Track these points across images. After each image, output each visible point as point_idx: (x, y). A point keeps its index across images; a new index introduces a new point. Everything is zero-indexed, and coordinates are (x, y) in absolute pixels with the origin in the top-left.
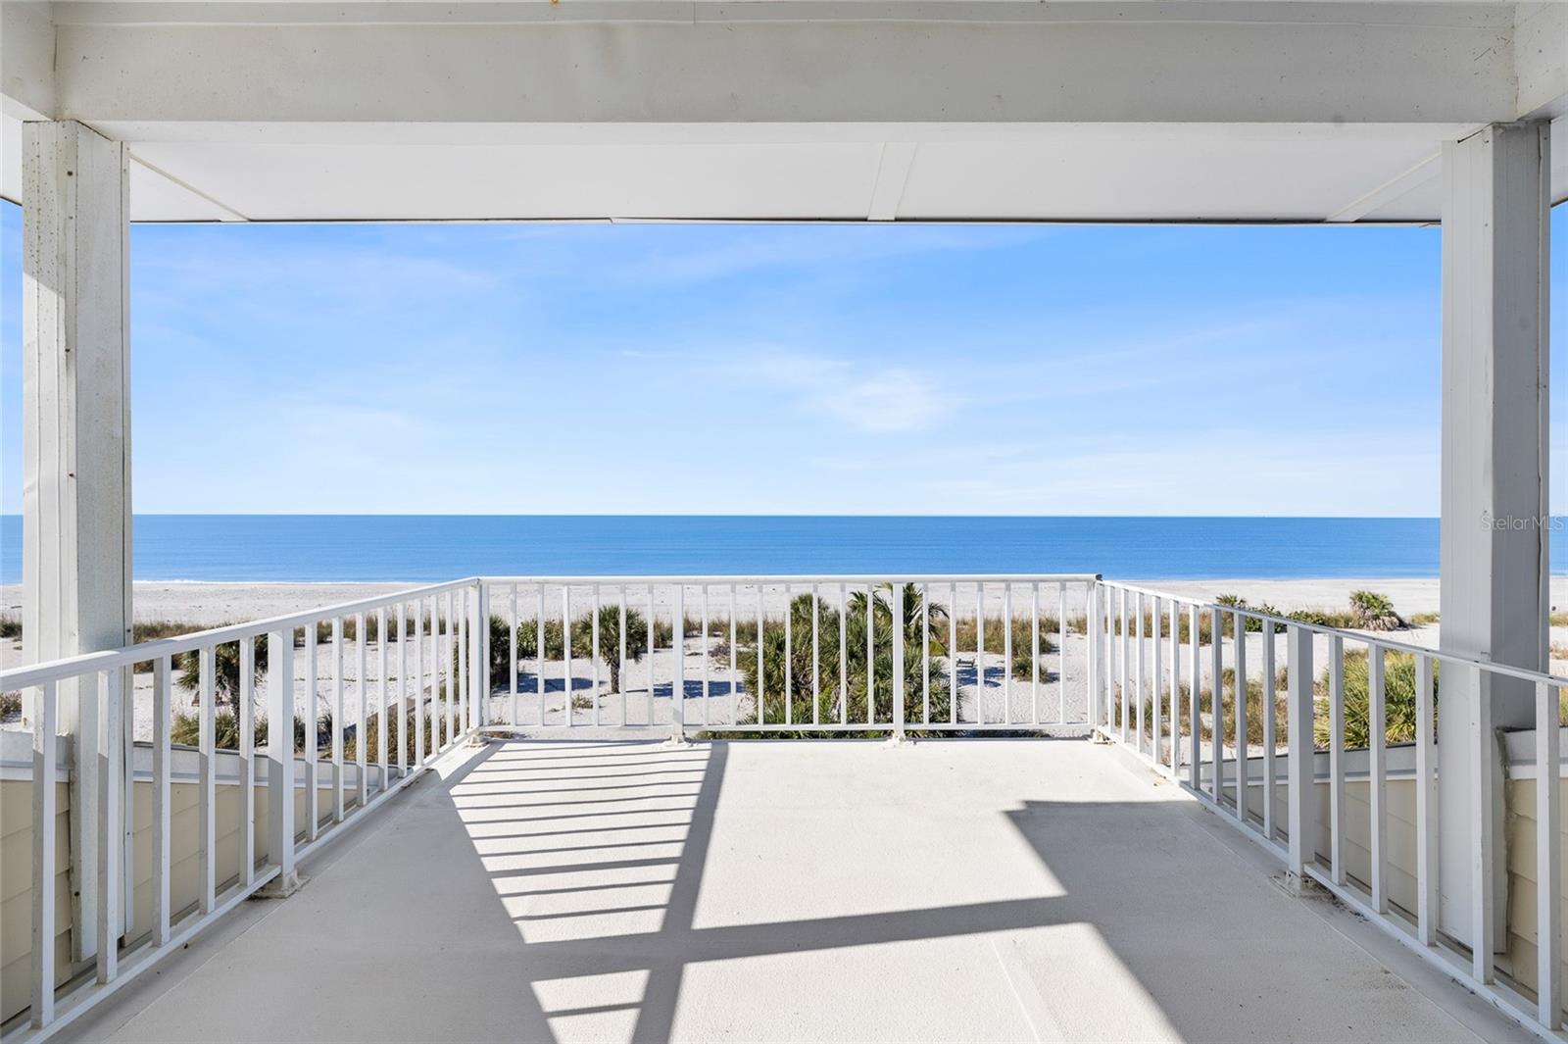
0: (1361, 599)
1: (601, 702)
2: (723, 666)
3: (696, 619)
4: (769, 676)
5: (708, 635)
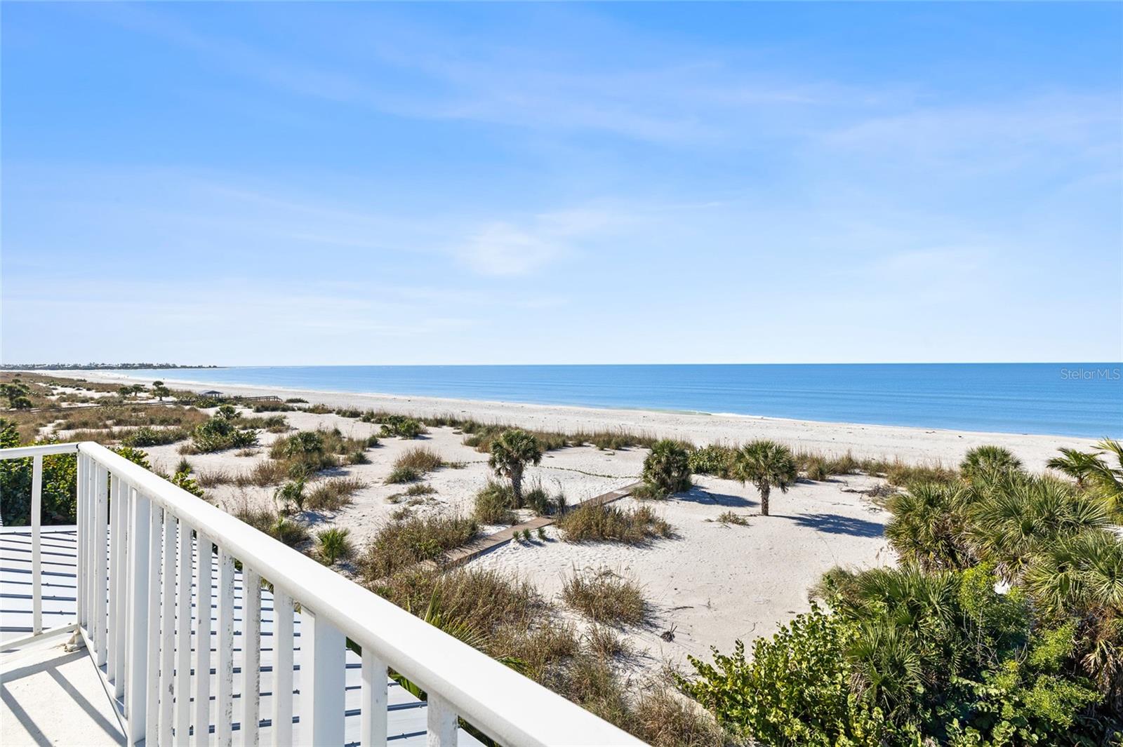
1: (750, 520)
2: (879, 508)
3: (859, 457)
4: (915, 531)
5: (870, 475)
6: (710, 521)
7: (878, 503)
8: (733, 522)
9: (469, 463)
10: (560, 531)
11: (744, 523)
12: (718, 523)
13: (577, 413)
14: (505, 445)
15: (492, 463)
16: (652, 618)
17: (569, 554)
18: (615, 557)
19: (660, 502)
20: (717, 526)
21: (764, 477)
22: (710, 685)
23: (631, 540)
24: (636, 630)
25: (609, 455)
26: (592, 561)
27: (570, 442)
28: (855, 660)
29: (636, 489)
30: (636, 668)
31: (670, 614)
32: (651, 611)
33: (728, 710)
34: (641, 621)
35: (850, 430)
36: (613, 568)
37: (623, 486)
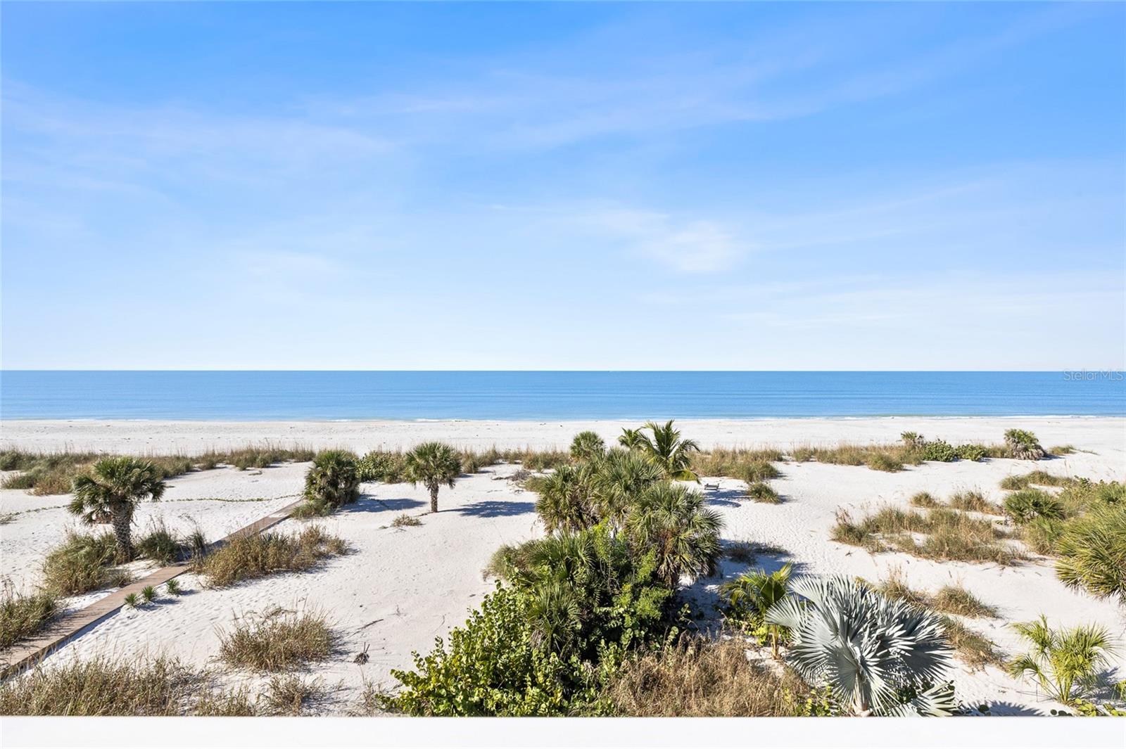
0: (1013, 435)
1: (422, 520)
2: (521, 489)
3: (501, 449)
4: (557, 503)
5: (510, 463)
6: (385, 528)
7: (520, 485)
8: (407, 524)
9: (17, 514)
10: (202, 578)
11: (417, 523)
12: (393, 528)
13: (200, 429)
14: (100, 480)
15: (77, 508)
16: (341, 645)
17: (220, 603)
18: (284, 590)
19: (328, 518)
20: (392, 532)
21: (435, 476)
22: (414, 692)
23: (300, 567)
24: (325, 664)
25: (254, 474)
26: (253, 604)
27: (196, 465)
28: (533, 620)
29: (298, 509)
30: (331, 707)
31: (359, 635)
32: (338, 638)
33: (435, 708)
34: (329, 653)
35: (488, 427)
36: (282, 605)
37: (281, 508)
